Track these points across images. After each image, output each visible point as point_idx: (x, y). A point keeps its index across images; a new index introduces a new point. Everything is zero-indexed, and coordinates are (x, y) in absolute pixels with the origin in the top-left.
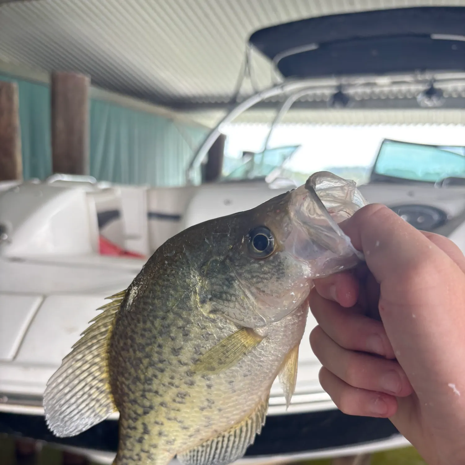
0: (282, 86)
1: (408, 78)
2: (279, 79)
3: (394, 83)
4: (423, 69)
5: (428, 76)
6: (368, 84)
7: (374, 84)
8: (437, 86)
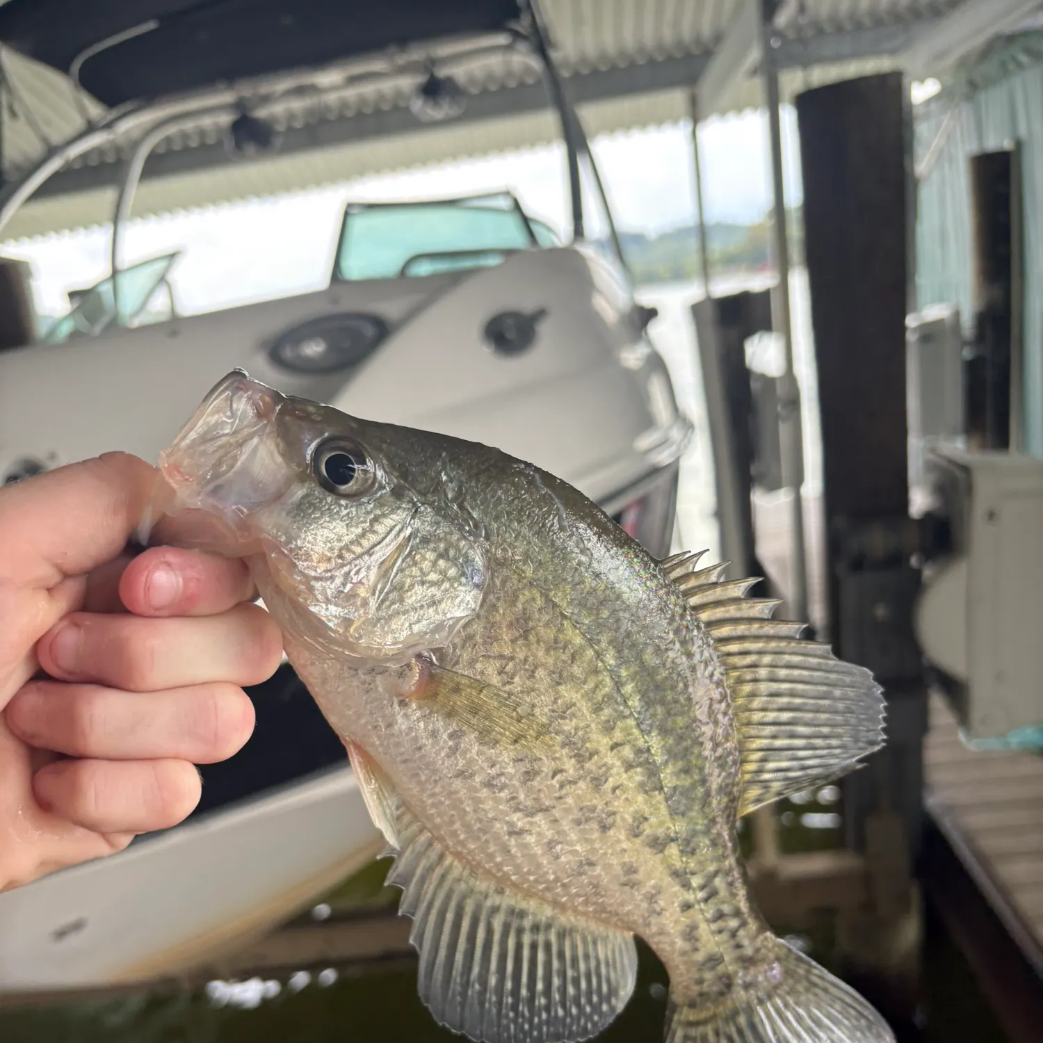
0: (109, 126)
1: (378, 65)
2: (95, 110)
3: (353, 80)
4: (403, 41)
5: (416, 54)
6: (300, 91)
7: (314, 89)
8: (442, 72)
